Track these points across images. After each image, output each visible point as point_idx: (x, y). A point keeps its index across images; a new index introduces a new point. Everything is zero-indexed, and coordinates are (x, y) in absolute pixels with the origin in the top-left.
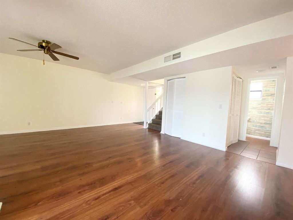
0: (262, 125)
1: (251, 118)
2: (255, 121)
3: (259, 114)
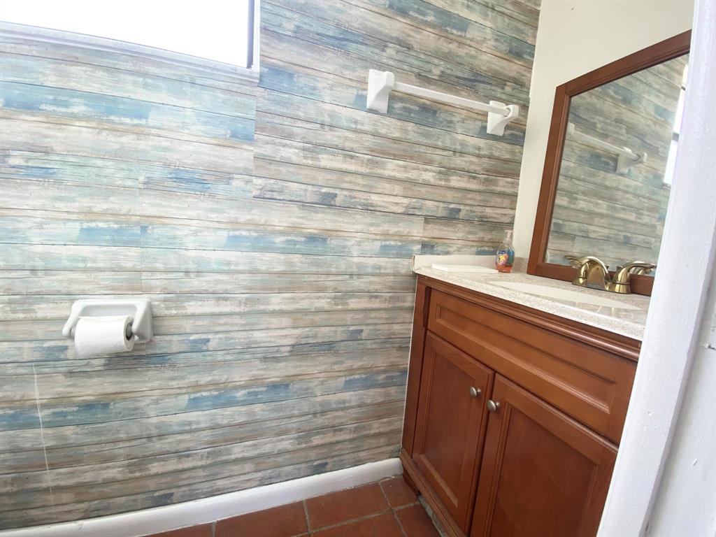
0: (276, 373)
1: (161, 310)
2: (215, 341)
3: (238, 258)
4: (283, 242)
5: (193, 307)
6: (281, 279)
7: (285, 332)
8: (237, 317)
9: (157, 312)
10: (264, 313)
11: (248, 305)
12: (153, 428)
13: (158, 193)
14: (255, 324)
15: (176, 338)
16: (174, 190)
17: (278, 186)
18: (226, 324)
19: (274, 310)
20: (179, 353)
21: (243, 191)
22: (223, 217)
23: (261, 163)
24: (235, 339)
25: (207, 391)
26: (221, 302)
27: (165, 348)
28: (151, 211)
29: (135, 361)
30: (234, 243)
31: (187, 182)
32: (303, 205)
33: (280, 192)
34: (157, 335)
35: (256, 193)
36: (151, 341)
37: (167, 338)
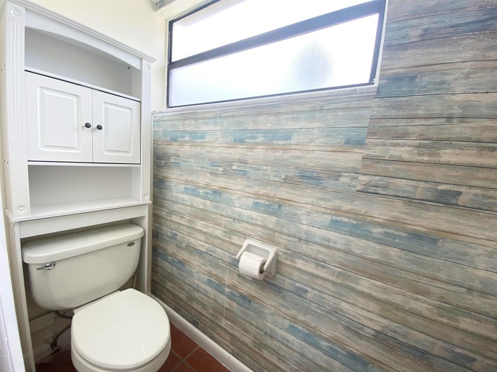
2: (311, 294)
3: (337, 238)
4: (381, 234)
5: (300, 264)
6: (374, 266)
7: (370, 316)
8: (330, 283)
9: (281, 259)
10: (353, 290)
11: (340, 278)
12: (268, 329)
13: (290, 185)
14: (343, 296)
15: (288, 280)
16: (299, 184)
17: (382, 182)
18: (320, 285)
19: (362, 292)
20: (289, 291)
21: (349, 186)
22: (330, 205)
23: (369, 162)
24: (326, 299)
25: (301, 326)
26: (319, 268)
27: (281, 283)
28: (285, 196)
29: (265, 284)
30: (335, 225)
31: (308, 178)
32: (410, 200)
33: (385, 187)
34: (278, 273)
35: (359, 188)
36: (275, 275)
37: (283, 278)
